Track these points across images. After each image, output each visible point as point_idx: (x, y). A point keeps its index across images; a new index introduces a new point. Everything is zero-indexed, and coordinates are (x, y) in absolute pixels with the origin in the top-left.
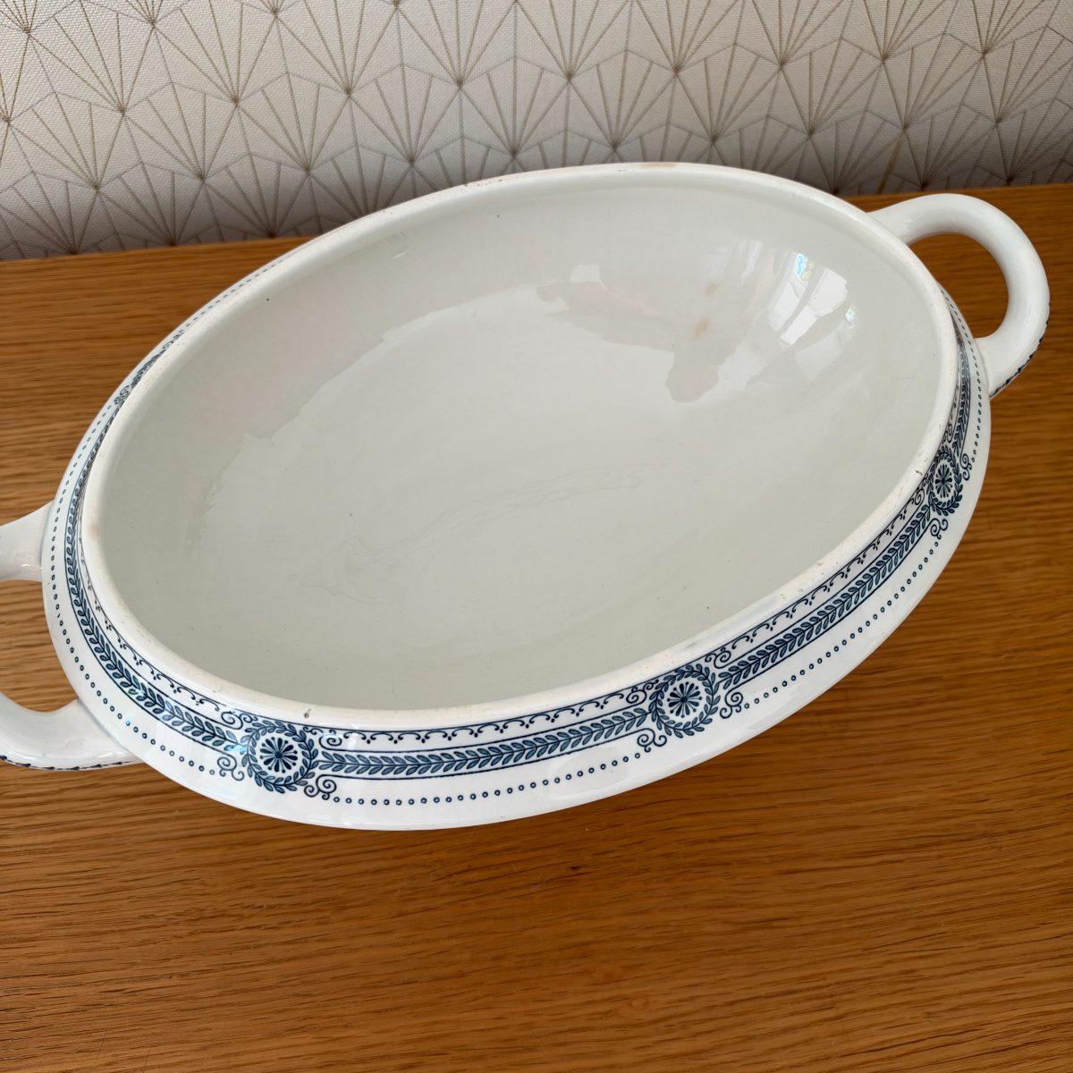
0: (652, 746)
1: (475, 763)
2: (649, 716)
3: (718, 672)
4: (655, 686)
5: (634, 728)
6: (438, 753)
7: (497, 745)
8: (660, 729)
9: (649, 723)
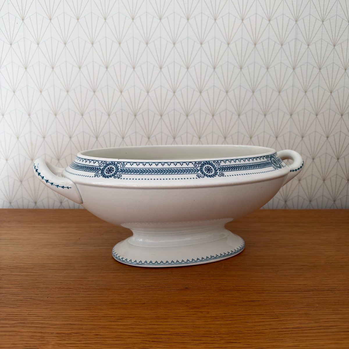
0: (200, 177)
1: (156, 172)
2: (200, 171)
3: (217, 167)
4: (201, 164)
5: (196, 173)
6: (147, 169)
7: (162, 169)
8: (203, 174)
9: (199, 172)
